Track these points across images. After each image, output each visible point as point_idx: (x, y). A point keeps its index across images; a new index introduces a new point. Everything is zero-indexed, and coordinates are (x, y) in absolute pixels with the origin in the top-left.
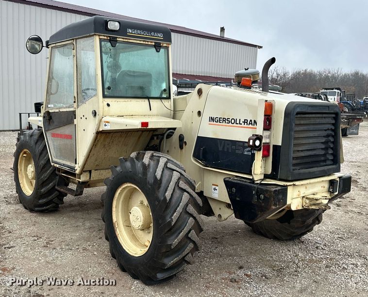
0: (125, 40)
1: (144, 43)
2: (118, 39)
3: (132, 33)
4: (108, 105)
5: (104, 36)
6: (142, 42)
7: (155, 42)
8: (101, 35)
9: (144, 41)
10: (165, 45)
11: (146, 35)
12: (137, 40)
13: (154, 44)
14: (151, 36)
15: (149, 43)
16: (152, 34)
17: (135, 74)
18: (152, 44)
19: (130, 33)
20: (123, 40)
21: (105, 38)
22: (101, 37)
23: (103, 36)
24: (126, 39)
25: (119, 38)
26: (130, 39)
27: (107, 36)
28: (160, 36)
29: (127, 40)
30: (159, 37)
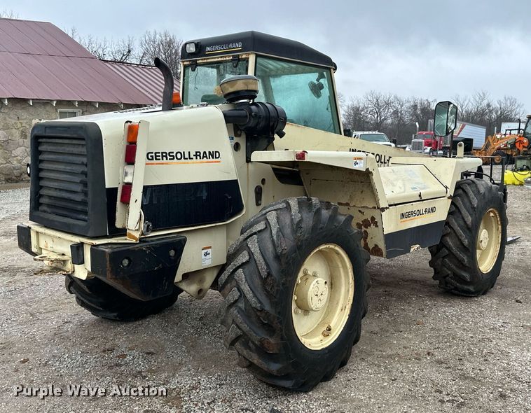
2: (198, 62)
3: (210, 51)
5: (187, 61)
7: (233, 56)
9: (221, 57)
10: (244, 56)
11: (224, 49)
12: (215, 58)
13: (231, 58)
14: (229, 49)
15: (227, 58)
16: (230, 46)
19: (208, 51)
20: (202, 61)
22: (185, 63)
24: (205, 60)
25: (199, 60)
26: (208, 59)
27: (189, 61)
28: (239, 46)
30: (237, 48)
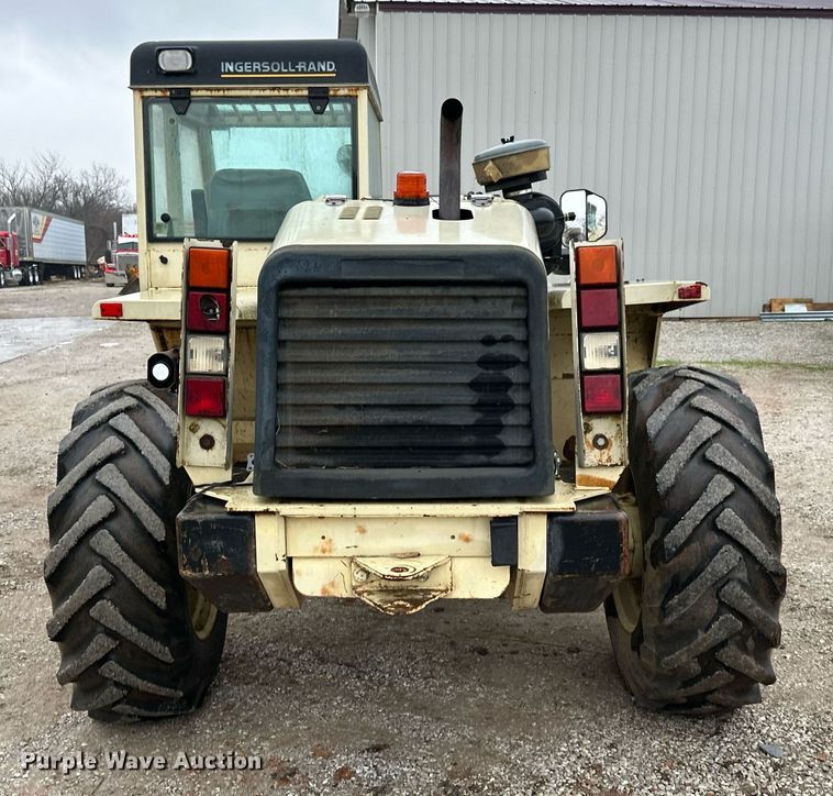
0: (215, 93)
1: (276, 93)
2: (194, 93)
3: (235, 73)
4: (164, 260)
5: (156, 90)
6: (268, 93)
7: (309, 88)
8: (147, 89)
9: (274, 89)
10: (342, 92)
11: (280, 72)
12: (252, 89)
13: (306, 93)
14: (297, 72)
15: (291, 93)
16: (299, 67)
17: (244, 179)
18: (300, 93)
19: (229, 73)
20: (209, 93)
21: (159, 93)
22: (146, 94)
23: (152, 89)
24: (219, 90)
25: (198, 89)
26: (228, 89)
27: (161, 90)
28: (327, 68)
29: (221, 93)
30: (321, 72)
